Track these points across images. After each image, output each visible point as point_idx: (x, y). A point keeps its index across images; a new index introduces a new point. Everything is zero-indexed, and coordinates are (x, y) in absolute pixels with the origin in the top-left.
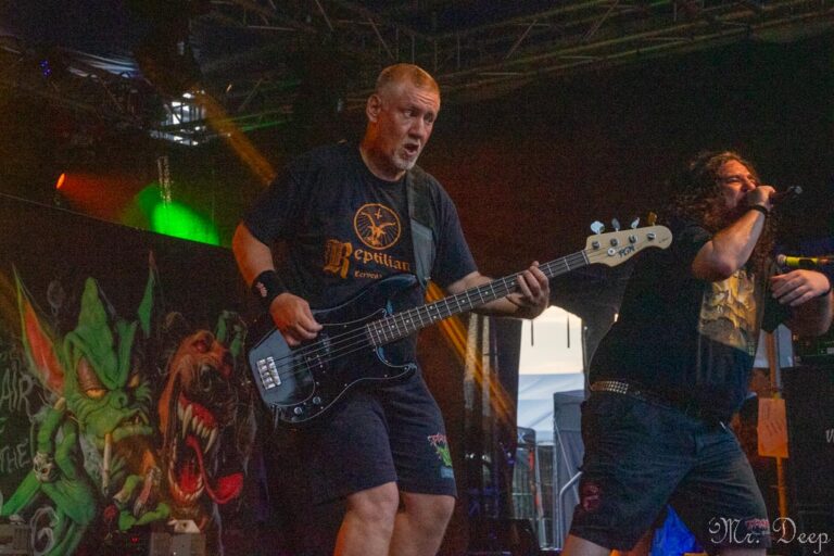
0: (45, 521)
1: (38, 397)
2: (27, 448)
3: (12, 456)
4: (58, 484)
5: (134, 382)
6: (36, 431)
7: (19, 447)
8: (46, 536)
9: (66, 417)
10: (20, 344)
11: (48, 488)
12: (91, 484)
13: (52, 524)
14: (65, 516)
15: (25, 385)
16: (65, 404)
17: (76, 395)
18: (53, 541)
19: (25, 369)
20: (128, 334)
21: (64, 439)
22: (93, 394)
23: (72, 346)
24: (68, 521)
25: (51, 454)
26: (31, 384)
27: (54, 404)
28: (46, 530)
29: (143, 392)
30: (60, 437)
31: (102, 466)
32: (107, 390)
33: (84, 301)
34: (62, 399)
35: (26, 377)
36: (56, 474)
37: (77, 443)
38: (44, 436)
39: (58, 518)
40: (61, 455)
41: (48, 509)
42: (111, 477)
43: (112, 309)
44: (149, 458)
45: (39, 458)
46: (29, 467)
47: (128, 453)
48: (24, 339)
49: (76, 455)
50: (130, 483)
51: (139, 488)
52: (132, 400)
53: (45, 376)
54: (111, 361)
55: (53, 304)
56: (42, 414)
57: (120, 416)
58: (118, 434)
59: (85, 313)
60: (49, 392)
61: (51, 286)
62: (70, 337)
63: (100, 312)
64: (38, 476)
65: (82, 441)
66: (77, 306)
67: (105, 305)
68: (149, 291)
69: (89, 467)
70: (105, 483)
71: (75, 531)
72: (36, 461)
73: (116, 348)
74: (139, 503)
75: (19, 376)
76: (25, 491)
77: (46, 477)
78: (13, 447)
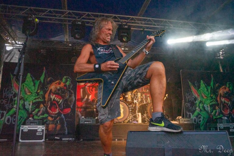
0: (200, 118)
1: (195, 99)
2: (195, 107)
4: (201, 112)
5: (212, 95)
6: (196, 105)
8: (200, 120)
9: (201, 102)
11: (199, 113)
12: (207, 112)
15: (193, 97)
16: (200, 100)
17: (202, 98)
18: (202, 121)
20: (209, 88)
21: (201, 105)
22: (205, 98)
23: (200, 91)
24: (204, 118)
25: (199, 108)
26: (194, 97)
27: (198, 100)
29: (214, 97)
30: (200, 105)
31: (209, 109)
32: (207, 97)
34: (200, 99)
36: (201, 110)
38: (197, 105)
39: (202, 117)
40: (201, 108)
41: (200, 116)
42: (210, 111)
43: (206, 85)
44: (217, 107)
45: (197, 108)
46: (196, 110)
47: (213, 107)
48: (192, 91)
49: (204, 107)
50: (214, 111)
51: (216, 112)
52: (212, 98)
53: (196, 96)
54: (207, 93)
55: (196, 85)
56: (197, 102)
57: (210, 101)
58: (211, 104)
61: (195, 82)
62: (199, 89)
63: (204, 85)
64: (198, 111)
65: (204, 105)
66: (200, 85)
68: (212, 81)
69: (206, 109)
70: (209, 112)
71: (206, 119)
72: (197, 109)
73: (207, 91)
74: (216, 115)
75: (192, 96)
76: (196, 113)
77: (199, 111)
78: (192, 107)
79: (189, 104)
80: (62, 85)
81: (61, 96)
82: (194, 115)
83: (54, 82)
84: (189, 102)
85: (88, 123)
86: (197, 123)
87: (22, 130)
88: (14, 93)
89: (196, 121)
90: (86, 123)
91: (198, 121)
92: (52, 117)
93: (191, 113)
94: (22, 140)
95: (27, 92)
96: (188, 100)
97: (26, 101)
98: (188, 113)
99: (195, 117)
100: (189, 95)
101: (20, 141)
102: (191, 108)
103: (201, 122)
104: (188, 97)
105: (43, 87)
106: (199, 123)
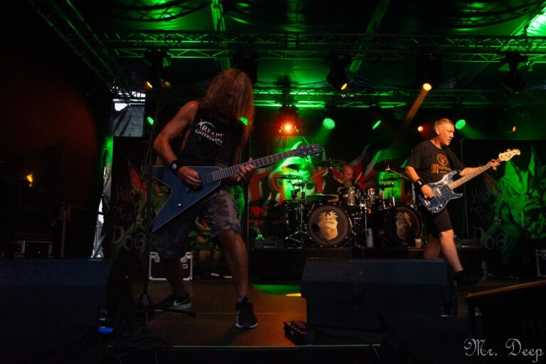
0: (501, 237)
1: (493, 199)
2: (491, 215)
3: (485, 218)
4: (505, 226)
5: (531, 191)
6: (494, 211)
7: (487, 215)
8: (502, 243)
9: (504, 205)
11: (501, 228)
12: (518, 225)
13: (504, 239)
15: (487, 195)
16: (503, 201)
17: (507, 197)
18: (505, 244)
19: (486, 191)
20: (525, 176)
21: (505, 212)
22: (514, 196)
23: (503, 182)
24: (510, 237)
25: (501, 217)
26: (490, 196)
27: (499, 201)
28: (502, 240)
29: (535, 194)
30: (503, 211)
31: (522, 219)
32: (519, 195)
33: (507, 167)
34: (502, 199)
36: (503, 223)
37: (510, 212)
38: (497, 211)
39: (506, 237)
40: (504, 217)
41: (502, 234)
42: (525, 223)
43: (518, 169)
44: (541, 216)
45: (496, 218)
46: (492, 222)
47: (532, 214)
48: (485, 182)
49: (510, 217)
50: (534, 225)
51: (538, 226)
52: (531, 197)
53: (495, 192)
54: (520, 185)
56: (495, 204)
57: (526, 203)
58: (527, 209)
59: (507, 170)
60: (497, 197)
62: (502, 179)
63: (513, 170)
64: (497, 223)
65: (512, 213)
66: (504, 169)
67: (514, 167)
68: (532, 160)
69: (516, 219)
70: (523, 225)
71: (513, 240)
73: (521, 180)
74: (539, 231)
75: (485, 193)
76: (492, 229)
77: (499, 224)
79: (479, 209)
82: (487, 232)
84: (479, 205)
85: (269, 247)
86: (495, 248)
87: (153, 260)
88: (134, 193)
89: (493, 244)
90: (265, 247)
91: (497, 244)
92: (204, 237)
93: (481, 229)
94: (154, 277)
95: (158, 192)
96: (476, 202)
97: (157, 208)
98: (475, 229)
99: (490, 237)
100: (478, 191)
101: (151, 278)
102: (481, 218)
103: (502, 247)
104: (477, 195)
106: (499, 248)
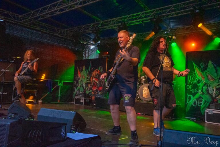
0: (201, 101)
2: (197, 89)
3: (194, 90)
4: (203, 95)
6: (199, 87)
7: (196, 89)
8: (201, 103)
10: (195, 74)
11: (201, 96)
12: (211, 95)
13: (202, 101)
14: (205, 100)
15: (196, 80)
18: (203, 104)
19: (196, 77)
21: (205, 88)
22: (211, 80)
24: (206, 101)
25: (202, 90)
27: (202, 82)
28: (201, 102)
32: (215, 79)
33: (209, 65)
34: (204, 82)
35: (196, 78)
36: (203, 93)
37: (208, 89)
39: (203, 101)
40: (204, 90)
41: (201, 99)
42: (215, 94)
45: (200, 91)
47: (87, 84)
48: (196, 73)
55: (201, 66)
56: (200, 84)
59: (209, 66)
60: (201, 81)
61: (201, 63)
62: (206, 71)
63: (212, 66)
64: (199, 94)
66: (207, 66)
68: (90, 66)
69: (83, 86)
71: (207, 103)
72: (199, 91)
73: (86, 73)
75: (195, 78)
76: (197, 96)
77: (201, 94)
78: (194, 89)
79: (191, 86)
80: (98, 72)
81: (98, 79)
82: (194, 98)
83: (95, 70)
84: (191, 84)
85: (99, 97)
86: (197, 106)
88: (79, 78)
89: (196, 103)
91: (198, 104)
92: (94, 92)
93: (191, 96)
96: (190, 83)
97: (83, 82)
98: (188, 95)
99: (195, 100)
100: (192, 77)
102: (192, 90)
103: (201, 105)
104: (191, 80)
105: (90, 74)
106: (199, 106)
